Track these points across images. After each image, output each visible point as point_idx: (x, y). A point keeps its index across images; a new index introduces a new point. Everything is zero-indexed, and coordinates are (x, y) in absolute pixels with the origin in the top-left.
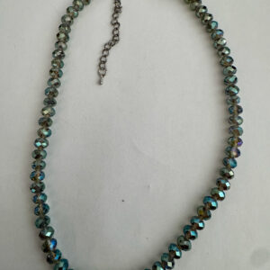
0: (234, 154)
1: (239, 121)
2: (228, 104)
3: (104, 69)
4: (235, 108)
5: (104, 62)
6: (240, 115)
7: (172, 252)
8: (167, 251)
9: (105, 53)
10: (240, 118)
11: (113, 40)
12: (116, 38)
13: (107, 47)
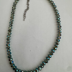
0: (59, 38)
1: (60, 30)
3: (25, 16)
4: (59, 26)
5: (25, 15)
6: (61, 28)
7: (43, 63)
8: (42, 63)
9: (25, 12)
10: (61, 29)
11: (27, 9)
12: (28, 8)
13: (26, 10)
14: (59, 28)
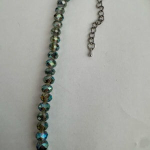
3: (93, 43)
9: (93, 30)
11: (99, 20)
12: (101, 19)
13: (94, 25)
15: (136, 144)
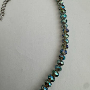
1: (67, 36)
2: (62, 28)
4: (65, 30)
6: (68, 33)
9: (4, 5)
13: (5, 2)
14: (64, 34)
15: (22, 70)
